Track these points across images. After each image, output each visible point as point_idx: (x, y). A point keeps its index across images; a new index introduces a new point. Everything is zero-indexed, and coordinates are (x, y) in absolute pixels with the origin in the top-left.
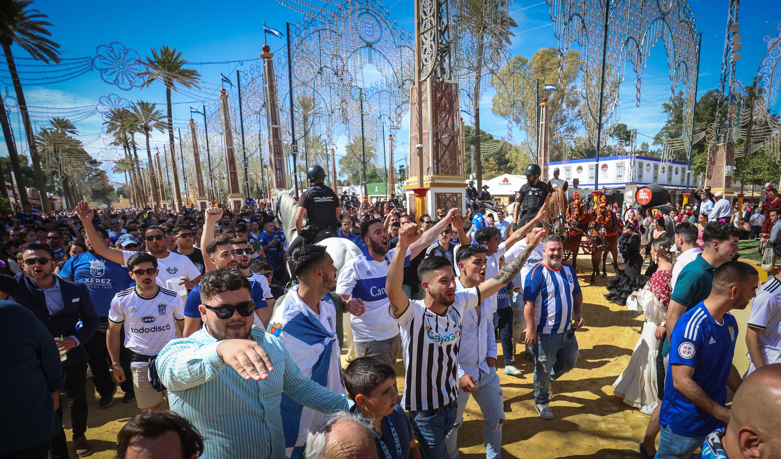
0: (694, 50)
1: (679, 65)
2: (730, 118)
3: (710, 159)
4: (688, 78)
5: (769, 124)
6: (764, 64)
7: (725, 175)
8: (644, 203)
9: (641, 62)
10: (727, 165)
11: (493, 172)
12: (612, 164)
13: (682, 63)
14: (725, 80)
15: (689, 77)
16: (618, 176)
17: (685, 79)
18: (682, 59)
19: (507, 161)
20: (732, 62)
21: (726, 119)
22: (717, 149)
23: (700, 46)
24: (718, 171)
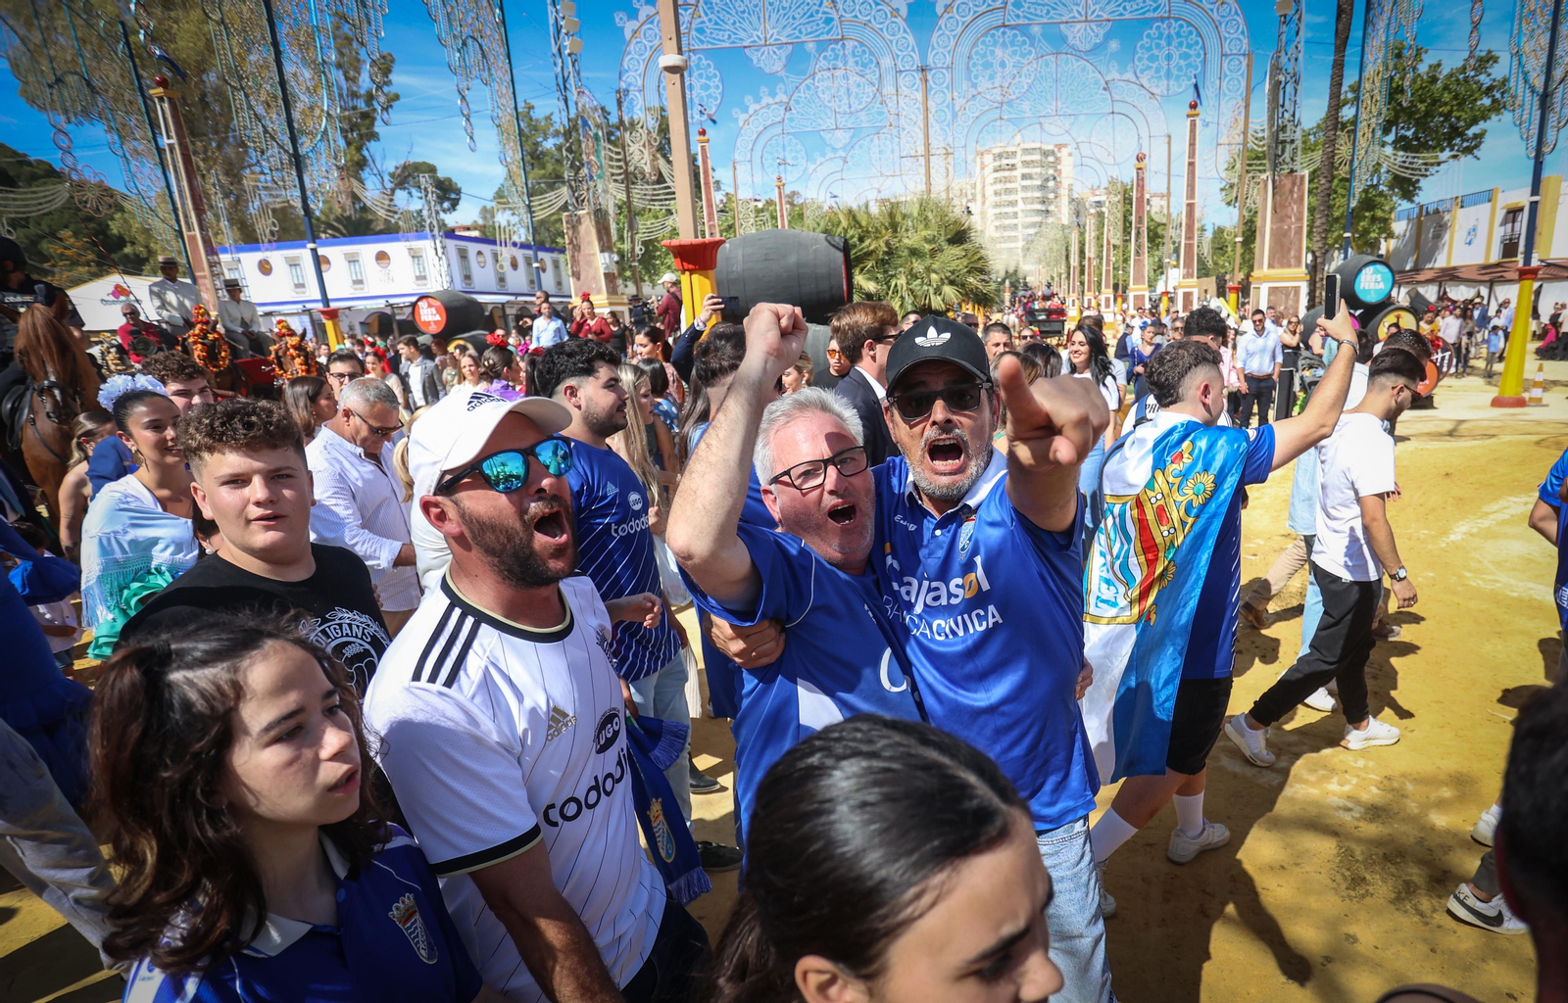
0: (491, 17)
1: (464, 44)
2: (588, 163)
3: (571, 242)
4: (490, 75)
5: (667, 180)
6: (626, 67)
7: (602, 271)
8: (434, 329)
9: (369, 23)
10: (602, 251)
11: (82, 270)
12: (396, 249)
13: (470, 41)
14: (565, 88)
15: (493, 71)
16: (418, 278)
17: (485, 75)
18: (467, 31)
19: (121, 242)
20: (570, 55)
21: (583, 165)
22: (579, 221)
23: (501, 9)
24: (589, 264)
